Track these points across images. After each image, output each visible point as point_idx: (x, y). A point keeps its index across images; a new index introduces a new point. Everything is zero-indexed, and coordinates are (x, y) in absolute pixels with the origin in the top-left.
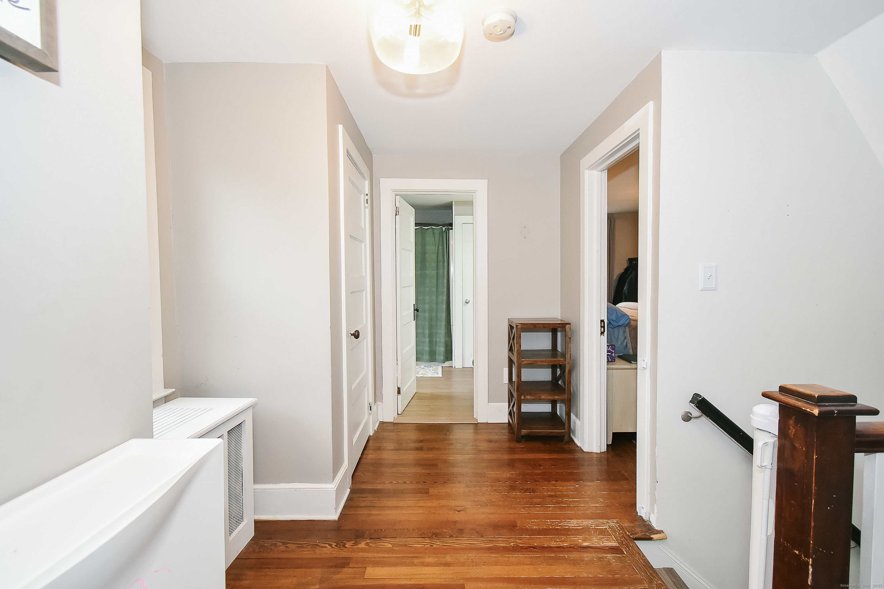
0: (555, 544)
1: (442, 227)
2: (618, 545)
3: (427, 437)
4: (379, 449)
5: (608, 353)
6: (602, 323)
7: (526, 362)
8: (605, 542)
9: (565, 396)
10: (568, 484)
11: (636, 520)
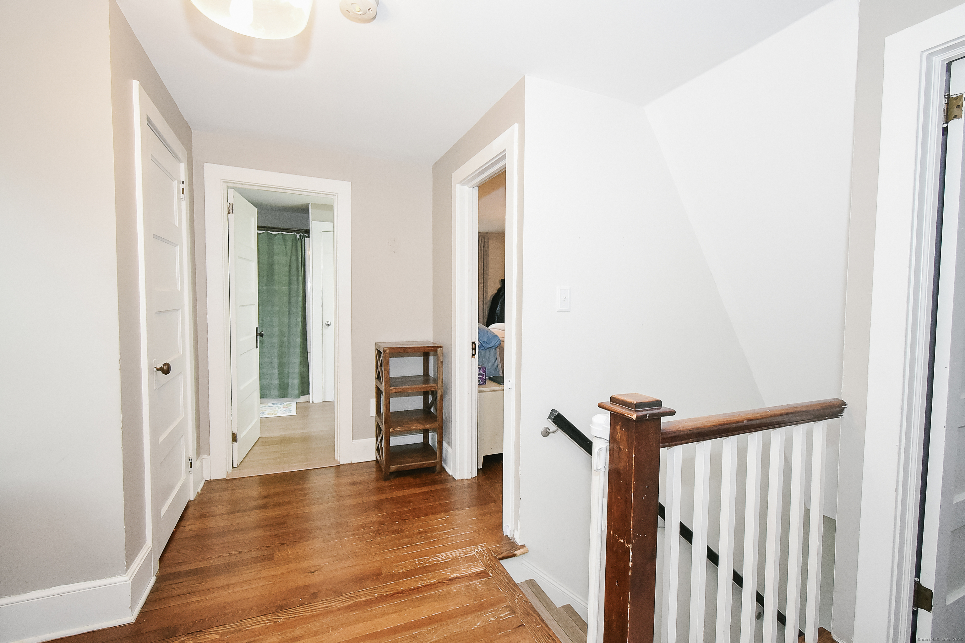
0: (423, 583)
1: (295, 233)
2: (485, 569)
3: (273, 490)
4: (203, 516)
5: (479, 376)
6: (474, 345)
7: (394, 391)
8: (472, 568)
9: (437, 424)
10: (438, 516)
11: (502, 540)
